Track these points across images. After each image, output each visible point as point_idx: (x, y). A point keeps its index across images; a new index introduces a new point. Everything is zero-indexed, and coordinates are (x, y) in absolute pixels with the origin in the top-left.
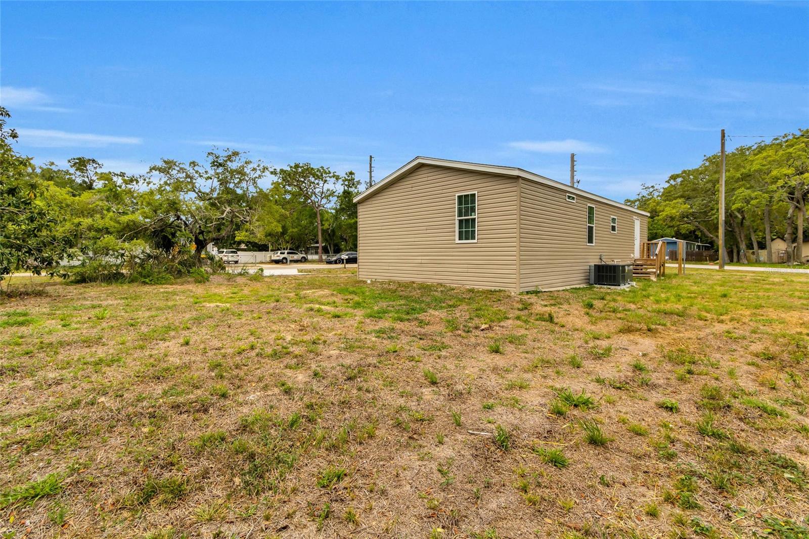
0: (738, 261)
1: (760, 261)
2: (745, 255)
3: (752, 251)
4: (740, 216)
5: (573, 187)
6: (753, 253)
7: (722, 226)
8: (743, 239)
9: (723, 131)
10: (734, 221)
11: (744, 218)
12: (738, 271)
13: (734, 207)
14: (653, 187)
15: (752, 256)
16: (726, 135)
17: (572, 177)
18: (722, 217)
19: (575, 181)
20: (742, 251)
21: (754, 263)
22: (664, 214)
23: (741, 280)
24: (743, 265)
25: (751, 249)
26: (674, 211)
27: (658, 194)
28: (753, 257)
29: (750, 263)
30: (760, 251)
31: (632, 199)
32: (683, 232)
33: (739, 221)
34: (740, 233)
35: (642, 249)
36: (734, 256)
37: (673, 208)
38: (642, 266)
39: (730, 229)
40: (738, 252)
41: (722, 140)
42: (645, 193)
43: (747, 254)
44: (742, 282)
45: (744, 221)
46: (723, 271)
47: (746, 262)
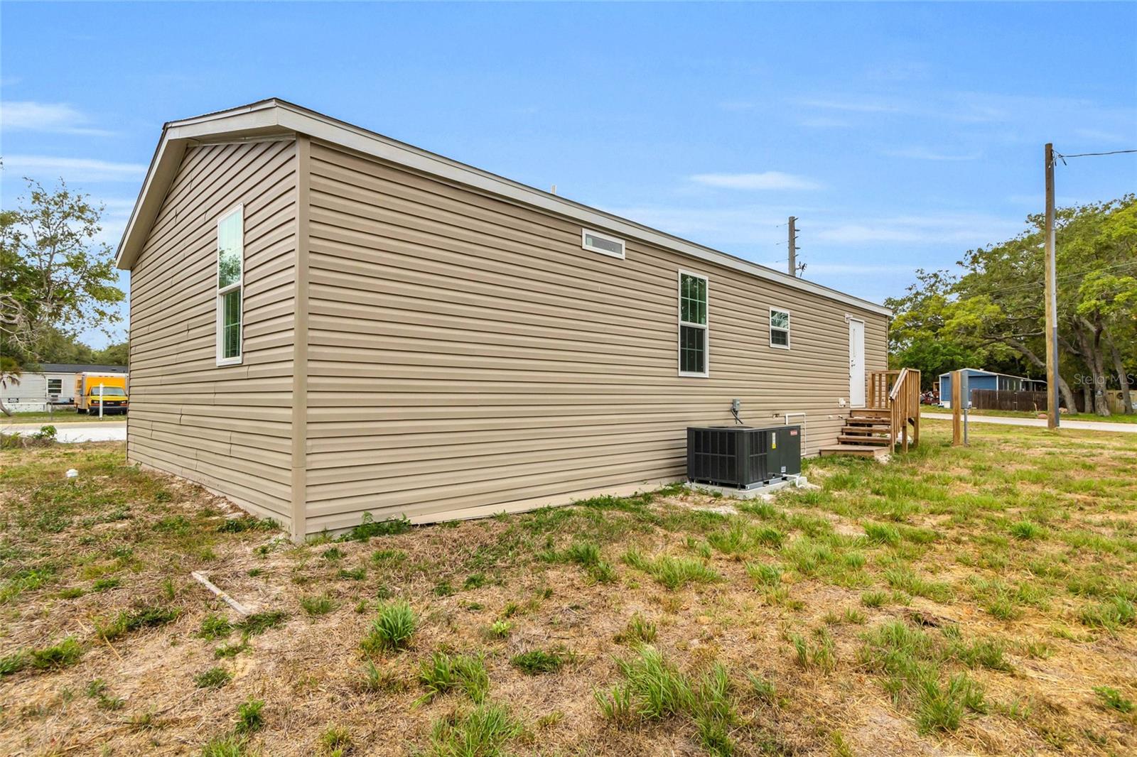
0: (1094, 410)
1: (1132, 410)
2: (1105, 399)
3: (1118, 392)
4: (1093, 329)
5: (793, 276)
6: (1120, 396)
7: (1053, 340)
8: (1099, 370)
9: (1049, 149)
10: (1082, 337)
11: (1100, 331)
12: (1088, 433)
13: (1081, 307)
14: (936, 276)
15: (1118, 400)
16: (1055, 155)
17: (792, 259)
18: (1052, 322)
19: (797, 266)
20: (1099, 392)
21: (1122, 414)
22: (954, 322)
23: (1088, 461)
24: (1101, 418)
25: (1117, 389)
26: (972, 317)
27: (944, 288)
28: (1120, 404)
29: (1115, 415)
30: (1131, 392)
31: (898, 298)
32: (1000, 358)
33: (1092, 337)
34: (1094, 360)
35: (869, 387)
36: (1083, 402)
37: (970, 311)
38: (870, 425)
39: (1075, 352)
40: (1093, 393)
41: (1047, 165)
42: (921, 286)
43: (1110, 398)
44: (1090, 468)
45: (1102, 338)
46: (1055, 434)
47: (1107, 412)
